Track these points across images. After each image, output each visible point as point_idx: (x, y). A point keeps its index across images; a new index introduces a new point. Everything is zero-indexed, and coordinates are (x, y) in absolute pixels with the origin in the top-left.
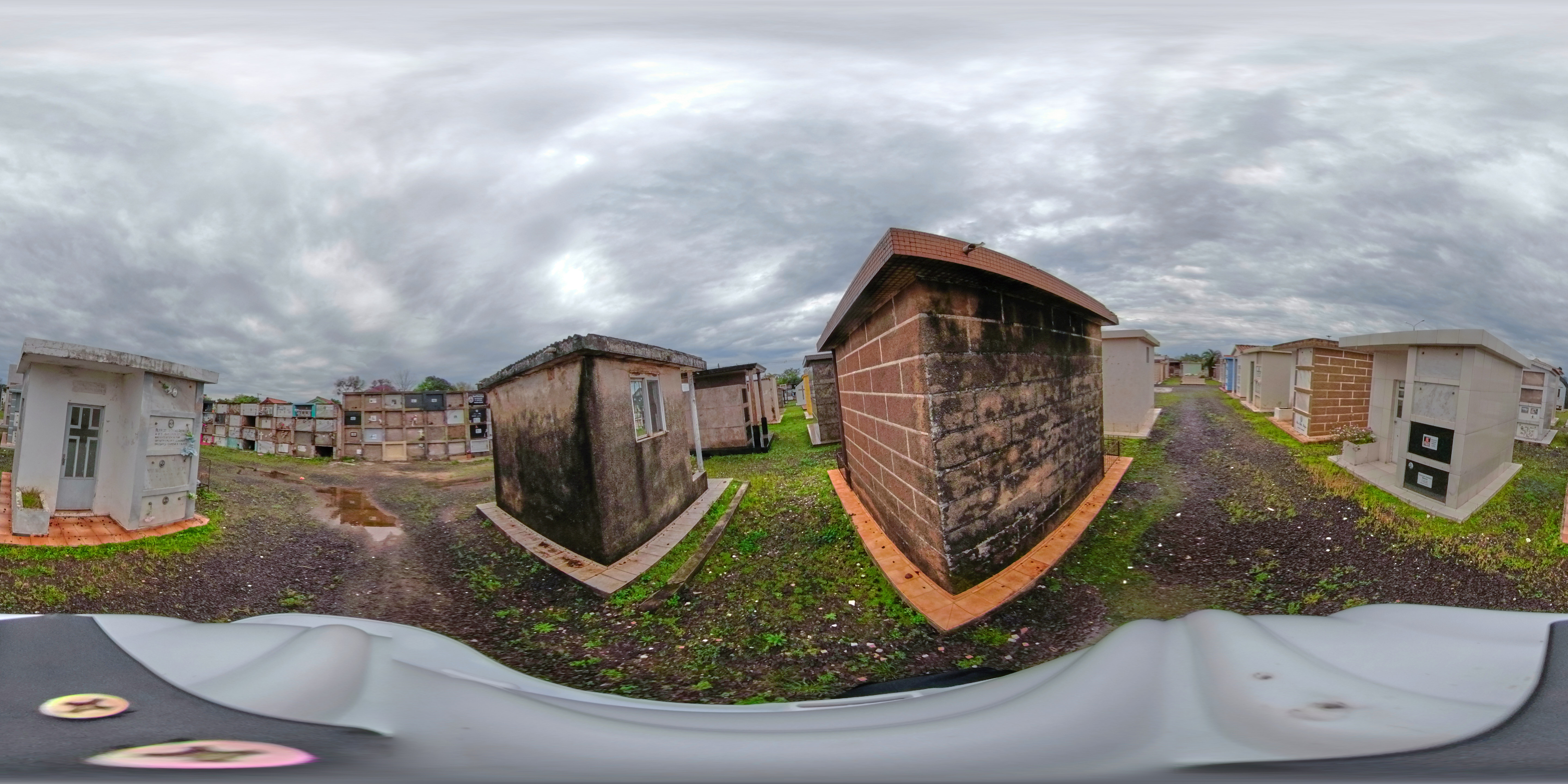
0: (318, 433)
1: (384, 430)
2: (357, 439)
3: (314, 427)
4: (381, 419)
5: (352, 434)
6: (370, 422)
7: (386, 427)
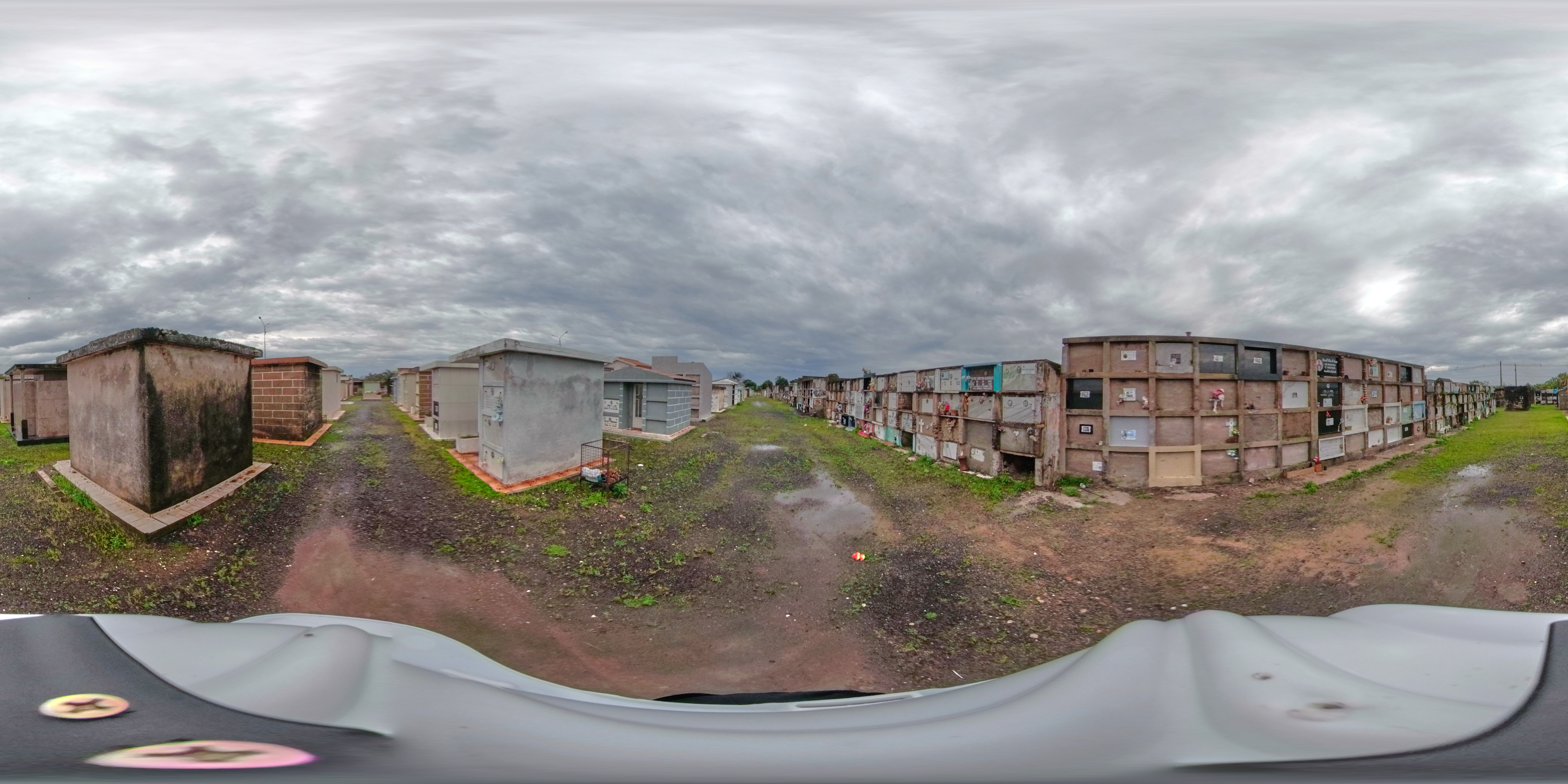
0: (1006, 425)
1: (1153, 421)
2: (1093, 438)
3: (998, 414)
4: (1148, 396)
5: (1083, 429)
6: (1123, 402)
7: (1157, 413)
